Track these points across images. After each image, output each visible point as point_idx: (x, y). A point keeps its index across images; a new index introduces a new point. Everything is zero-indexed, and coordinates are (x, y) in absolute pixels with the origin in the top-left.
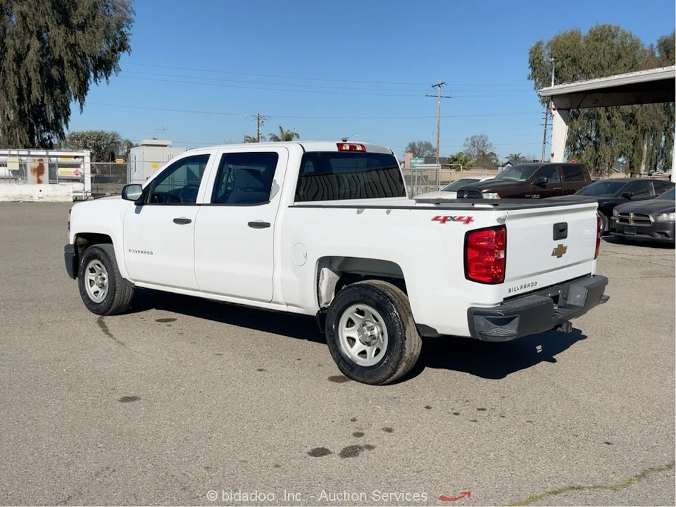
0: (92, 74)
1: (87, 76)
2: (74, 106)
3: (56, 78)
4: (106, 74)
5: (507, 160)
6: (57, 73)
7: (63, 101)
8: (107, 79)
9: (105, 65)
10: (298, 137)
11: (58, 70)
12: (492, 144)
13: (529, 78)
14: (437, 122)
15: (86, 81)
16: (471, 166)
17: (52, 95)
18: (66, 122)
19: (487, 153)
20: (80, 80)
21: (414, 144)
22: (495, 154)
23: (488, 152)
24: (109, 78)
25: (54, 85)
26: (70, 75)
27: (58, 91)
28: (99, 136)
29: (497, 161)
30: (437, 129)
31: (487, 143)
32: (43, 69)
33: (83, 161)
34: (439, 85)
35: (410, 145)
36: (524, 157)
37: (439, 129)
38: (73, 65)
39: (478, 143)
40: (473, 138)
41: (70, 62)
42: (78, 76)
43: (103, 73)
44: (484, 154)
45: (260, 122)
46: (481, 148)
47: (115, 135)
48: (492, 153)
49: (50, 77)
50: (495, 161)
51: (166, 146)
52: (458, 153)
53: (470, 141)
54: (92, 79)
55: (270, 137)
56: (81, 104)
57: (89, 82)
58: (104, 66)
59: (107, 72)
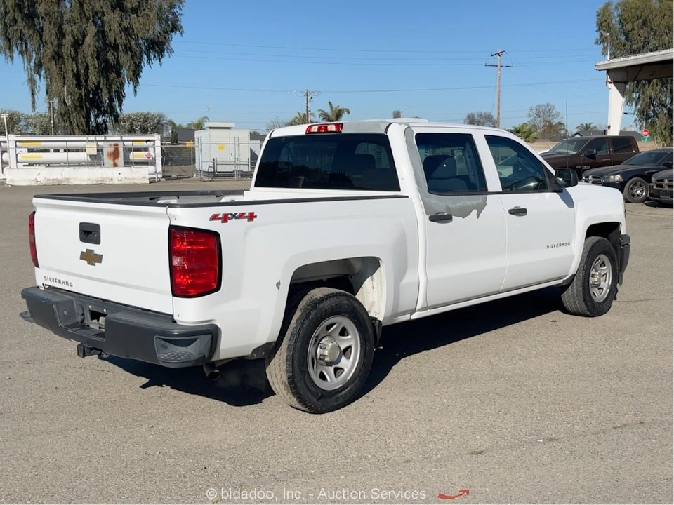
0: (145, 56)
1: (141, 59)
2: (128, 88)
3: (111, 61)
4: (159, 56)
5: (576, 131)
6: (113, 57)
7: (119, 85)
8: (160, 61)
9: (158, 47)
10: (349, 113)
11: (113, 54)
12: (559, 113)
13: (597, 43)
14: (497, 92)
15: (140, 63)
16: (536, 138)
17: (107, 80)
18: (120, 105)
19: (554, 124)
20: (134, 63)
21: (473, 116)
22: (563, 124)
23: (555, 122)
24: (162, 60)
25: (110, 69)
26: (124, 58)
27: (114, 75)
28: (145, 117)
29: (567, 131)
30: (497, 100)
31: (554, 112)
32: (99, 55)
33: (154, 145)
34: (499, 54)
35: (469, 117)
36: (595, 127)
37: (499, 100)
38: (128, 49)
39: (544, 113)
40: (538, 107)
41: (125, 46)
42: (133, 59)
43: (156, 55)
44: (551, 125)
45: (309, 98)
46: (548, 119)
47: (161, 116)
48: (560, 123)
49: (106, 61)
50: (563, 132)
51: (229, 128)
52: (521, 124)
53: (534, 111)
54: (145, 62)
55: (320, 113)
56: (135, 87)
57: (142, 64)
58: (157, 49)
59: (160, 53)
